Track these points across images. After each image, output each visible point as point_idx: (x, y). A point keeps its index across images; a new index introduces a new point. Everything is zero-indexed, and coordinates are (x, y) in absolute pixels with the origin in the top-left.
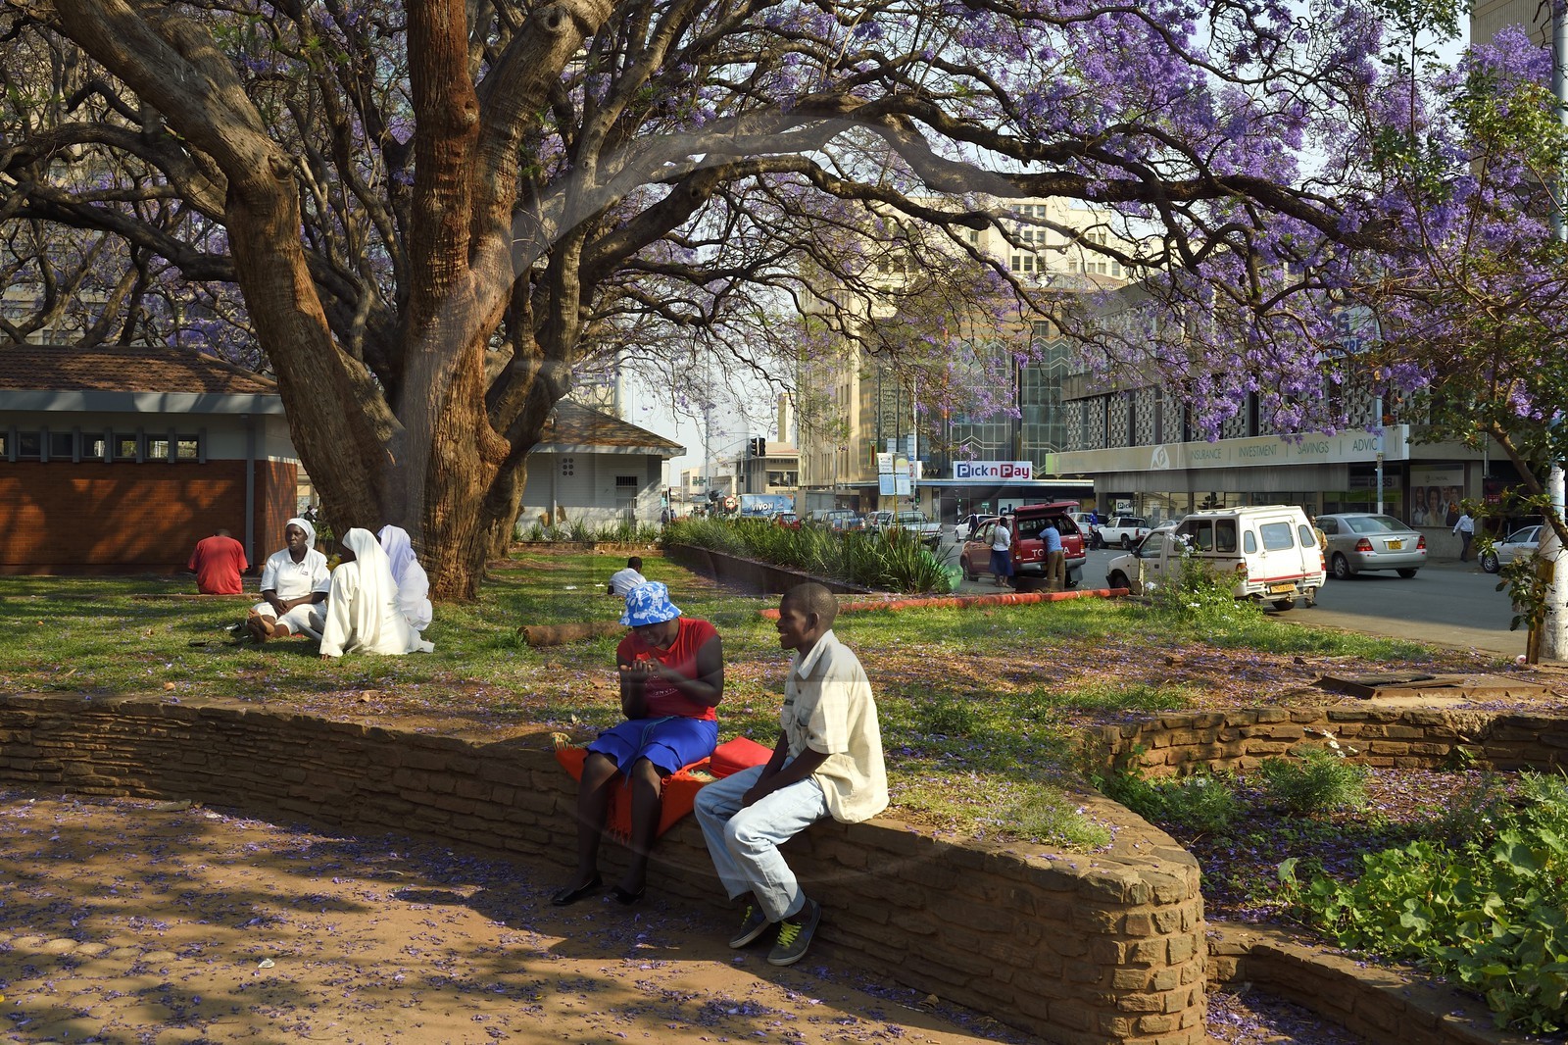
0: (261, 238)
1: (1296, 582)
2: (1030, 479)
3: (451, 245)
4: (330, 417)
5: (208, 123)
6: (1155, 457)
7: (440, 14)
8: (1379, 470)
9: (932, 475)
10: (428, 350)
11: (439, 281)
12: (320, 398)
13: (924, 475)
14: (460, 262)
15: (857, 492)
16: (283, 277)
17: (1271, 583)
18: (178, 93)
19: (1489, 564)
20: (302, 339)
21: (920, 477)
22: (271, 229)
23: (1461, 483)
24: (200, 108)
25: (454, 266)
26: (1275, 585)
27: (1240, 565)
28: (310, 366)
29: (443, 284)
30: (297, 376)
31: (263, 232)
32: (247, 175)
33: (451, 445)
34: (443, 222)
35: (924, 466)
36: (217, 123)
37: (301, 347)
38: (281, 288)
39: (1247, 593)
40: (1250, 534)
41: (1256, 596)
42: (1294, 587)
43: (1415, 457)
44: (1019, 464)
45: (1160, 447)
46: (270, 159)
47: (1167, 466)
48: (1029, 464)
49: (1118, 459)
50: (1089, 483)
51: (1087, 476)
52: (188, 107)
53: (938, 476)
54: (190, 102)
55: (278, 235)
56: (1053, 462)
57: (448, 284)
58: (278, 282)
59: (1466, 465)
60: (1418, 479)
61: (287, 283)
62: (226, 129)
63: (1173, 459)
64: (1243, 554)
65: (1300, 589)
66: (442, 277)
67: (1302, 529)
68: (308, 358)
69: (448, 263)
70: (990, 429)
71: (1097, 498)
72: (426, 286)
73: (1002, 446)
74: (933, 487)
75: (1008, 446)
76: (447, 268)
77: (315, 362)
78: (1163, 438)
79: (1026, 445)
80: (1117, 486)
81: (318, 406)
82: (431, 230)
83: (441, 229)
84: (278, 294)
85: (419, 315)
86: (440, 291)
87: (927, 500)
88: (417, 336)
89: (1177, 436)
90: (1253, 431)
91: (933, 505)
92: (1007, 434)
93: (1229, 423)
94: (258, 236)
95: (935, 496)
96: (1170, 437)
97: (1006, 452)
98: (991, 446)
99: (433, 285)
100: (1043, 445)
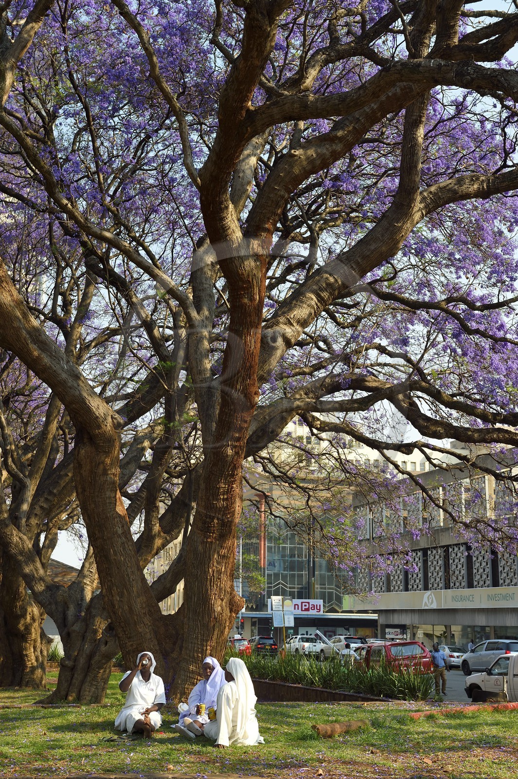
0: (101, 467)
2: (321, 613)
3: (233, 475)
4: (134, 583)
5: (80, 394)
6: (425, 599)
7: (250, 341)
9: (252, 609)
10: (209, 540)
11: (222, 497)
12: (129, 570)
13: (247, 608)
14: (235, 486)
16: (111, 491)
18: (64, 376)
20: (120, 531)
21: (243, 610)
22: (108, 461)
24: (76, 385)
25: (232, 487)
28: (124, 549)
29: (224, 499)
30: (115, 554)
31: (103, 462)
32: (99, 427)
33: (219, 602)
34: (232, 462)
36: (85, 394)
37: (119, 536)
38: (110, 498)
44: (313, 602)
45: (429, 592)
46: (112, 418)
47: (434, 606)
48: (320, 602)
49: (397, 600)
50: (374, 616)
51: (374, 612)
52: (69, 384)
53: (256, 610)
54: (71, 382)
55: (111, 464)
56: (348, 601)
57: (227, 499)
58: (108, 493)
61: (113, 495)
62: (90, 398)
63: (439, 601)
66: (224, 495)
68: (123, 543)
69: (229, 486)
70: (293, 576)
71: (379, 628)
72: (213, 500)
73: (302, 588)
74: (252, 618)
75: (306, 588)
76: (228, 489)
77: (126, 546)
78: (430, 586)
79: (317, 588)
80: (397, 620)
81: (128, 575)
82: (224, 466)
83: (230, 465)
84: (108, 501)
85: (204, 518)
86: (221, 503)
87: (248, 626)
88: (201, 531)
89: (441, 585)
90: (495, 583)
91: (252, 631)
92: (305, 580)
93: (478, 577)
94: (99, 464)
95: (253, 624)
96: (435, 585)
97: (305, 593)
98: (294, 588)
99: (217, 500)
100: (330, 589)
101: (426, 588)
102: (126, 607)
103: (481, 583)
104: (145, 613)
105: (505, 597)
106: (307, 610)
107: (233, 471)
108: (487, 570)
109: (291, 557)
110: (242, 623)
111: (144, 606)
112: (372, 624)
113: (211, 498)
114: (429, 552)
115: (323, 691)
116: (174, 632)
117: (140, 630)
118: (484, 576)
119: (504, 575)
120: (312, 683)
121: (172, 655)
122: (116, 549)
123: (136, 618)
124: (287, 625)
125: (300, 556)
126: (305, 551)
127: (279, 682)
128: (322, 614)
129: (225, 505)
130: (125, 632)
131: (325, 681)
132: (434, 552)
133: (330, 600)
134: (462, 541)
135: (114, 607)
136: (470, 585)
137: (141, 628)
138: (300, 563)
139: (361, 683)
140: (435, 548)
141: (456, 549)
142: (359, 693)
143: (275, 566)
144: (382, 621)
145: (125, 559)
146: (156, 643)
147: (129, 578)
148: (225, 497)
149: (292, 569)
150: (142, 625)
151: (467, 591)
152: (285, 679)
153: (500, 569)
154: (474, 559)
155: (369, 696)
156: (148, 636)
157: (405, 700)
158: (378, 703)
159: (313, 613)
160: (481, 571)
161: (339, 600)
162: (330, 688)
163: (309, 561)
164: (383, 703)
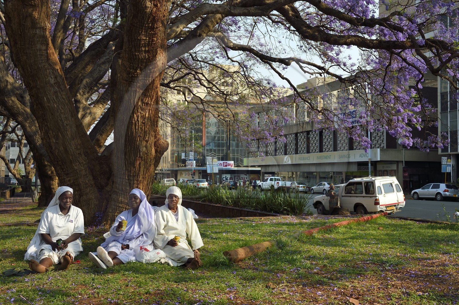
0: (30, 20)
1: (395, 206)
3: (153, 28)
4: (68, 127)
6: (285, 159)
8: (370, 164)
9: (199, 166)
11: (143, 49)
12: (63, 116)
13: (196, 166)
14: (155, 39)
15: (169, 172)
16: (42, 44)
17: (387, 206)
19: (416, 196)
20: (52, 81)
21: (195, 166)
22: (36, 14)
23: (395, 169)
25: (153, 41)
26: (388, 207)
27: (376, 200)
28: (57, 97)
29: (145, 51)
30: (49, 101)
31: (31, 15)
33: (144, 143)
35: (196, 162)
37: (52, 86)
38: (40, 50)
39: (379, 210)
40: (379, 187)
41: (381, 211)
42: (394, 208)
43: (382, 160)
44: (228, 162)
45: (287, 156)
47: (290, 163)
48: (232, 162)
49: (271, 160)
50: (259, 169)
51: (259, 166)
53: (201, 166)
56: (246, 161)
57: (148, 52)
58: (38, 46)
59: (397, 162)
60: (379, 167)
61: (44, 48)
63: (292, 160)
64: (377, 195)
65: (396, 208)
66: (145, 47)
67: (396, 185)
68: (56, 92)
69: (149, 38)
70: (219, 150)
71: (261, 174)
72: (136, 51)
73: (223, 156)
74: (199, 170)
75: (225, 156)
76: (149, 42)
77: (59, 95)
78: (288, 153)
79: (231, 155)
80: (270, 170)
81: (61, 120)
82: (143, 17)
83: (149, 17)
84: (38, 53)
85: (128, 69)
86: (143, 55)
87: (197, 175)
88: (126, 81)
89: (293, 152)
90: (321, 151)
91: (199, 176)
92: (225, 152)
93: (312, 148)
94: (27, 16)
95: (200, 173)
96: (290, 153)
97: (225, 158)
98: (220, 156)
99: (139, 51)
100: (237, 156)
101: (286, 154)
102: (62, 148)
103: (314, 151)
104: (80, 154)
105: (326, 158)
106: (226, 166)
107: (153, 24)
108: (317, 144)
109: (218, 141)
110: (194, 173)
111: (79, 147)
112: (258, 172)
113: (133, 50)
114: (288, 136)
115: (233, 209)
116: (107, 170)
117: (76, 168)
118: (315, 148)
119: (326, 146)
120: (227, 203)
121: (106, 188)
122: (49, 96)
123: (71, 157)
124: (214, 172)
125: (223, 140)
126: (225, 138)
127: (207, 203)
128: (233, 168)
129: (147, 57)
130: (63, 169)
131: (235, 203)
132: (290, 136)
133: (237, 161)
134: (304, 130)
135: (52, 148)
136: (308, 152)
137: (76, 166)
138: (223, 144)
139: (258, 204)
140: (291, 134)
141: (301, 134)
142: (256, 210)
143: (210, 145)
144: (263, 170)
145: (58, 106)
146: (91, 179)
147: (63, 123)
148: (147, 49)
149: (219, 146)
150: (77, 164)
151: (307, 155)
152: (211, 201)
153: (324, 144)
154: (311, 139)
155: (263, 212)
156: (83, 172)
157: (288, 215)
158: (271, 217)
159: (229, 167)
160: (314, 145)
161: (242, 161)
162: (238, 206)
163: (227, 143)
164: (275, 217)
